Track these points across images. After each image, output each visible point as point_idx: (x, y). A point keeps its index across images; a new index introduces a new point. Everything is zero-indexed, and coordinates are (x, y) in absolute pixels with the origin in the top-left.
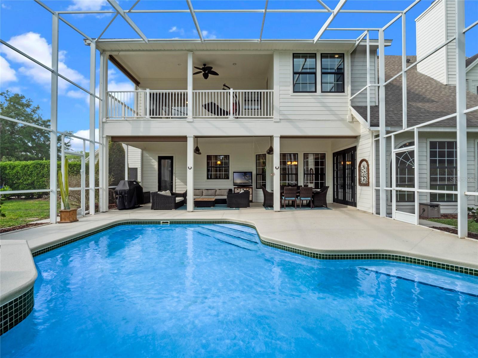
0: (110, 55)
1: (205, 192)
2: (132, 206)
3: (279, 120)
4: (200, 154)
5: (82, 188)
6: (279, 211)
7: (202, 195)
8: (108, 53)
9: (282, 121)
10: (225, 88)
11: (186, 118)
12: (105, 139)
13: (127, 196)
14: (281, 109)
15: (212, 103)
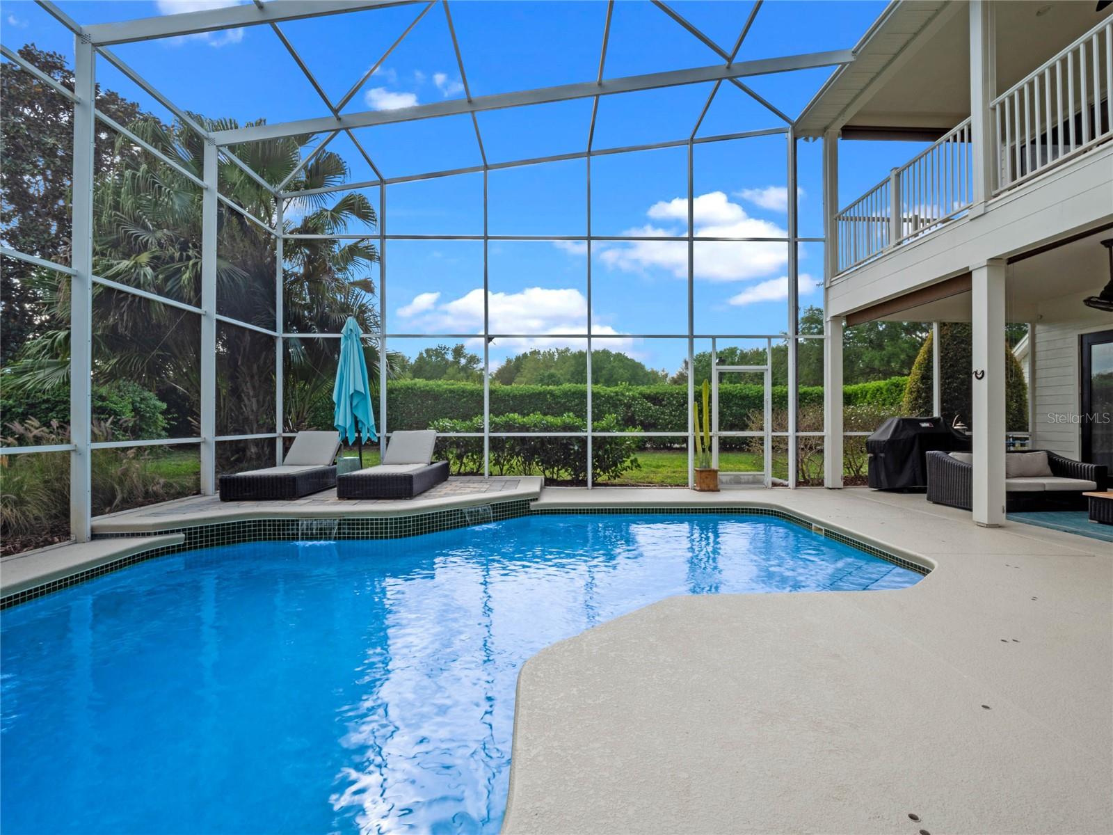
0: (842, 128)
5: (767, 434)
8: (837, 127)
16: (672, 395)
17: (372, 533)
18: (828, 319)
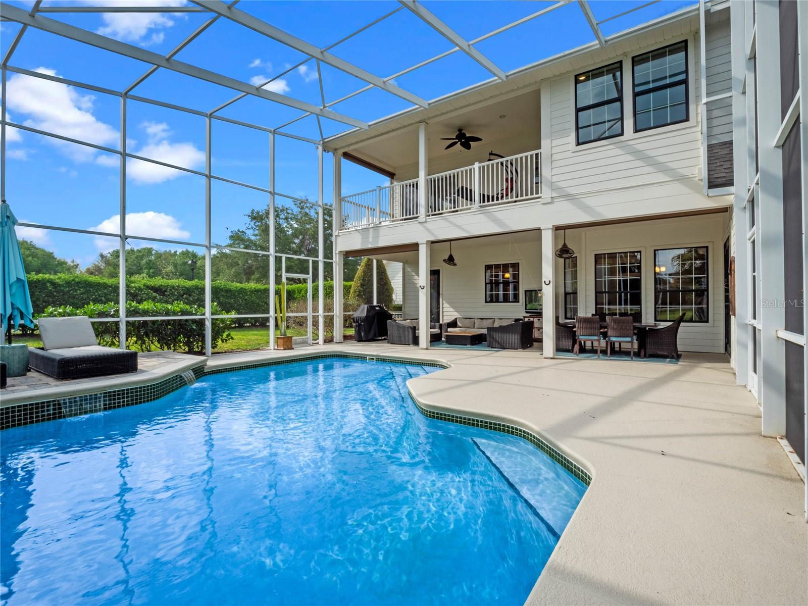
0: (343, 153)
1: (477, 322)
2: (370, 336)
3: (550, 200)
4: (455, 265)
5: (309, 314)
6: (552, 358)
7: (474, 327)
8: (341, 152)
9: (555, 200)
10: (492, 157)
11: (417, 217)
12: (338, 255)
13: (364, 325)
14: (555, 179)
15: (462, 187)
16: (173, 288)
17: (132, 400)
18: (337, 252)
